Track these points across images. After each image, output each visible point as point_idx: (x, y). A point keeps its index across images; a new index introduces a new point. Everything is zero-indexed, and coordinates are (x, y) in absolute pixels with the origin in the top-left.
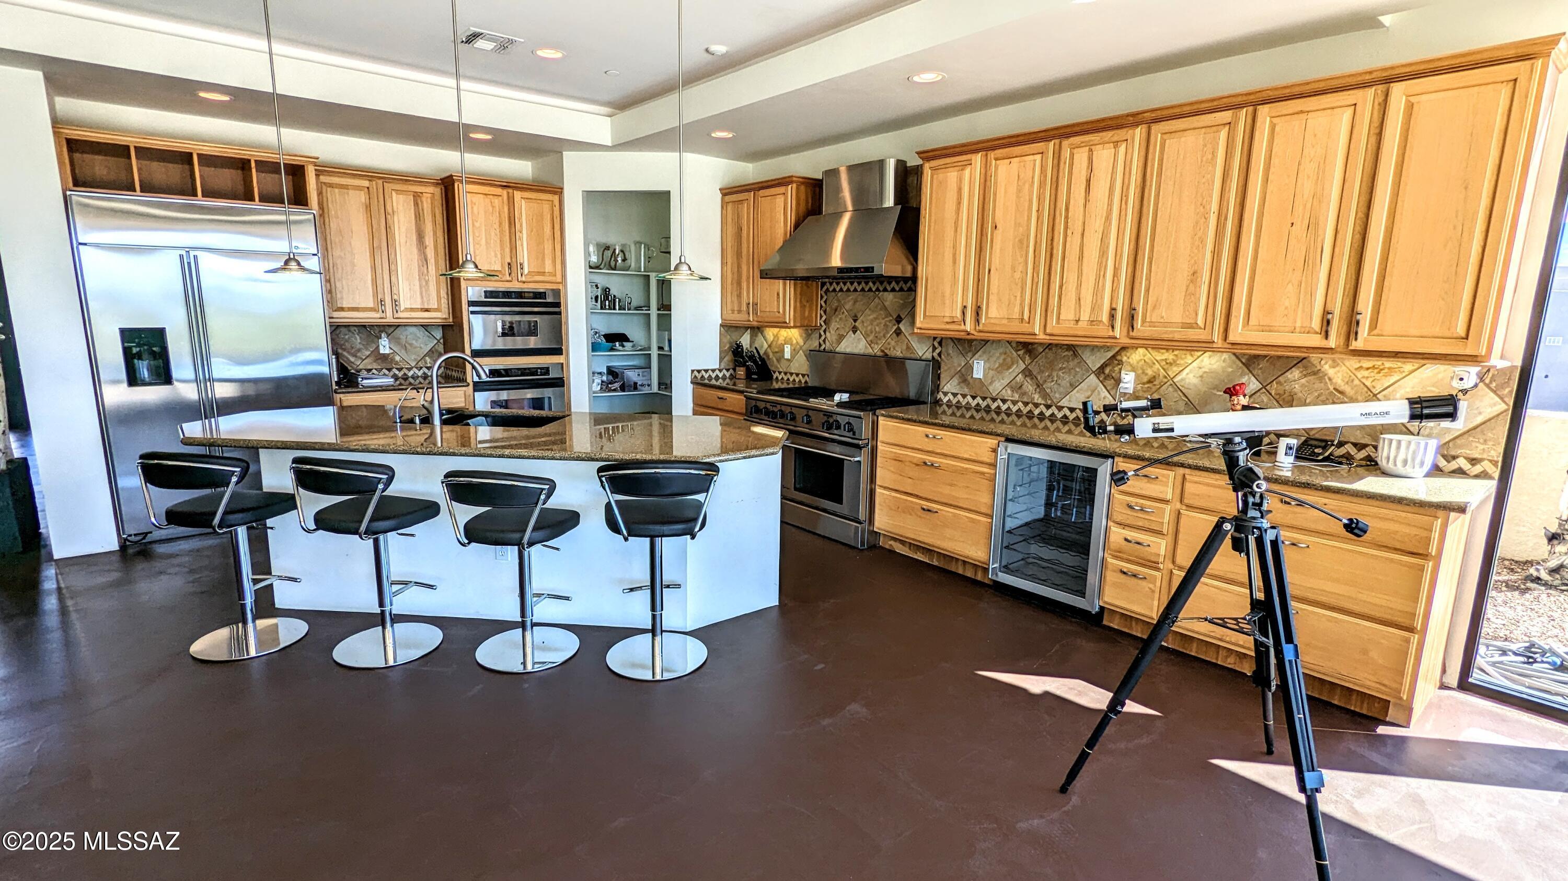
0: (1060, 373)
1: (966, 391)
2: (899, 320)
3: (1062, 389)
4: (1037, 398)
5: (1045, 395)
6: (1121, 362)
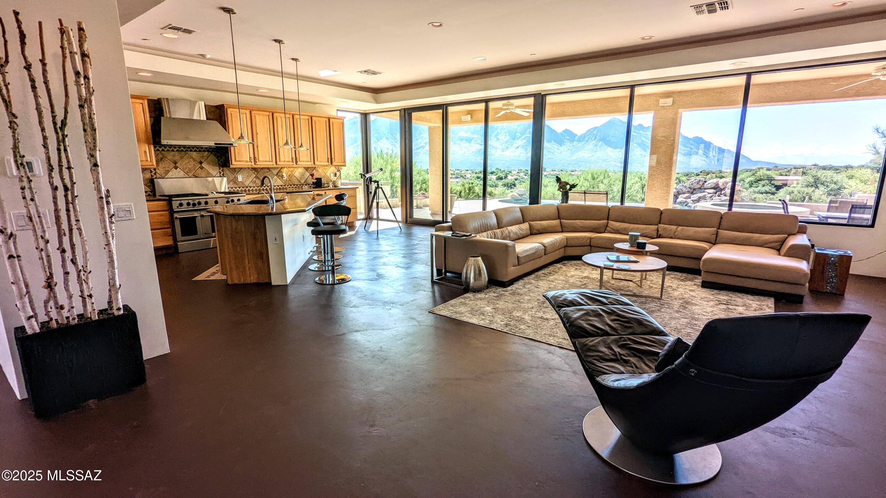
1: (236, 186)
2: (201, 163)
6: (281, 172)
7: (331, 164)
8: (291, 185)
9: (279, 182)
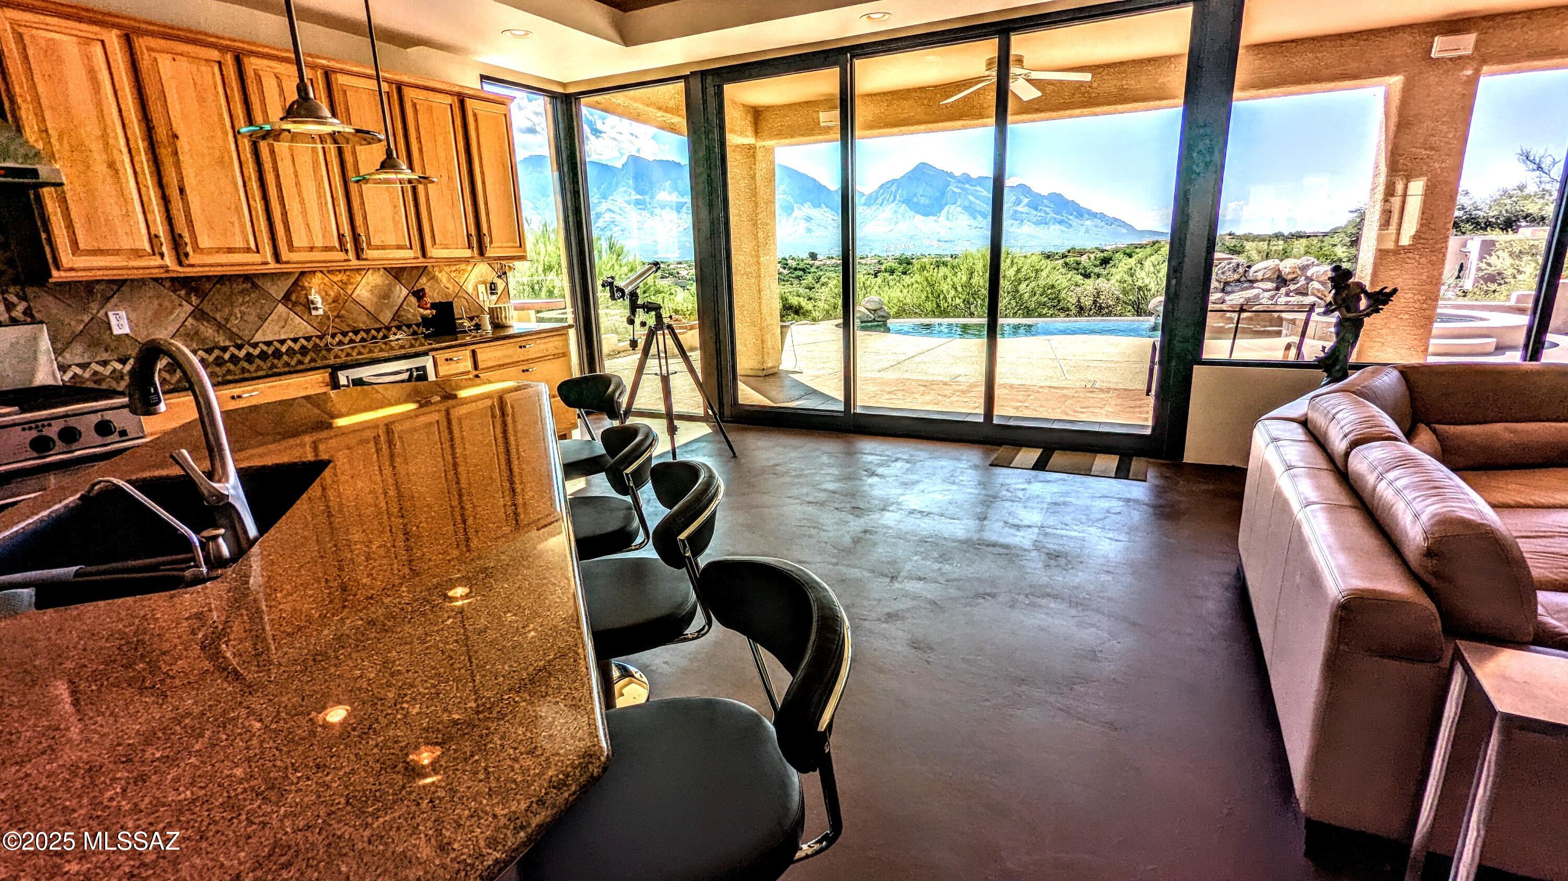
0: (243, 308)
1: (105, 356)
3: (250, 326)
4: (223, 341)
5: (232, 336)
6: (303, 288)
7: (482, 253)
8: (344, 334)
9: (300, 326)
